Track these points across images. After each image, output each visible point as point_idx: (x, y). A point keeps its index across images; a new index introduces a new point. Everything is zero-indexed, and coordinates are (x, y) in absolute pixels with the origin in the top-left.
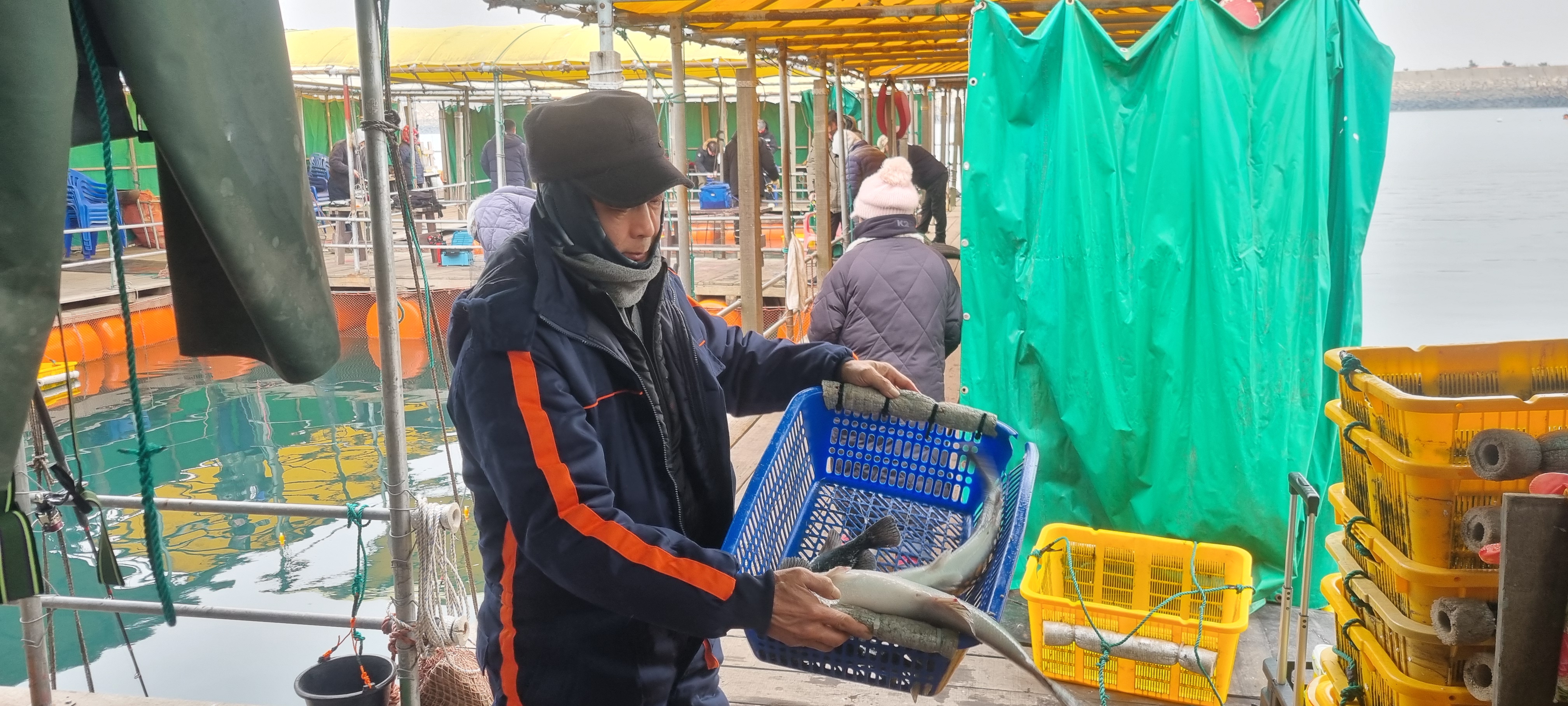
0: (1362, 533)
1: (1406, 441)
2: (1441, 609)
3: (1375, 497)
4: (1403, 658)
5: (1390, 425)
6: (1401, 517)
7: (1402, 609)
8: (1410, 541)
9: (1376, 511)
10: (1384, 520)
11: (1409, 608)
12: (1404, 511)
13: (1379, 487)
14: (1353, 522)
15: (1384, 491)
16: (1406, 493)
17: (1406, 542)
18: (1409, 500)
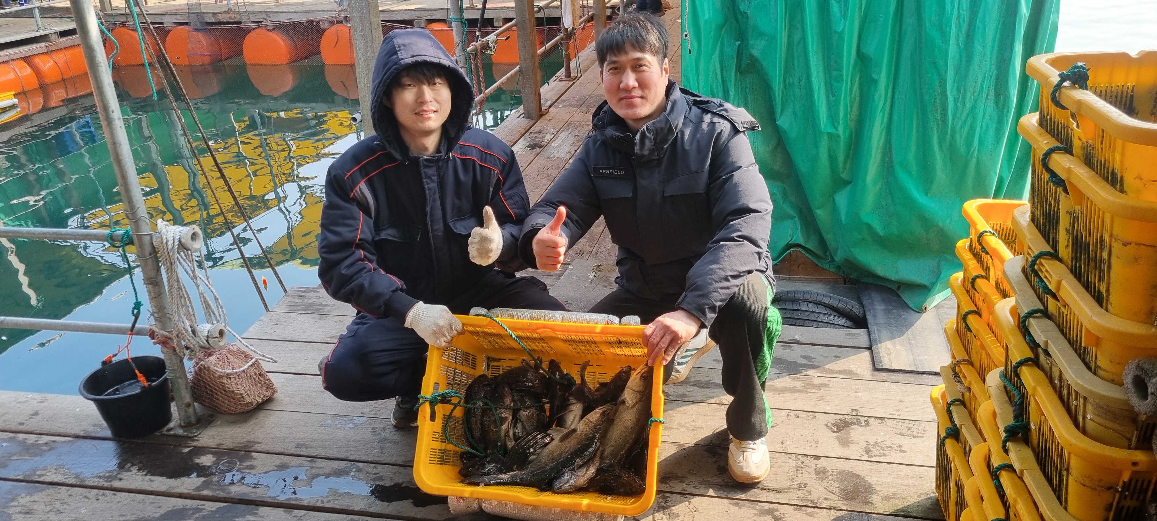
0: (1047, 271)
1: (1122, 178)
2: (1138, 373)
3: (1067, 231)
4: (1081, 413)
5: (1100, 155)
6: (1101, 262)
7: (1087, 360)
8: (1108, 290)
9: (1067, 246)
10: (1075, 258)
11: (1096, 363)
12: (1105, 255)
13: (1075, 220)
14: (1038, 257)
15: (1081, 226)
16: (1111, 236)
17: (1103, 291)
18: (1114, 244)
